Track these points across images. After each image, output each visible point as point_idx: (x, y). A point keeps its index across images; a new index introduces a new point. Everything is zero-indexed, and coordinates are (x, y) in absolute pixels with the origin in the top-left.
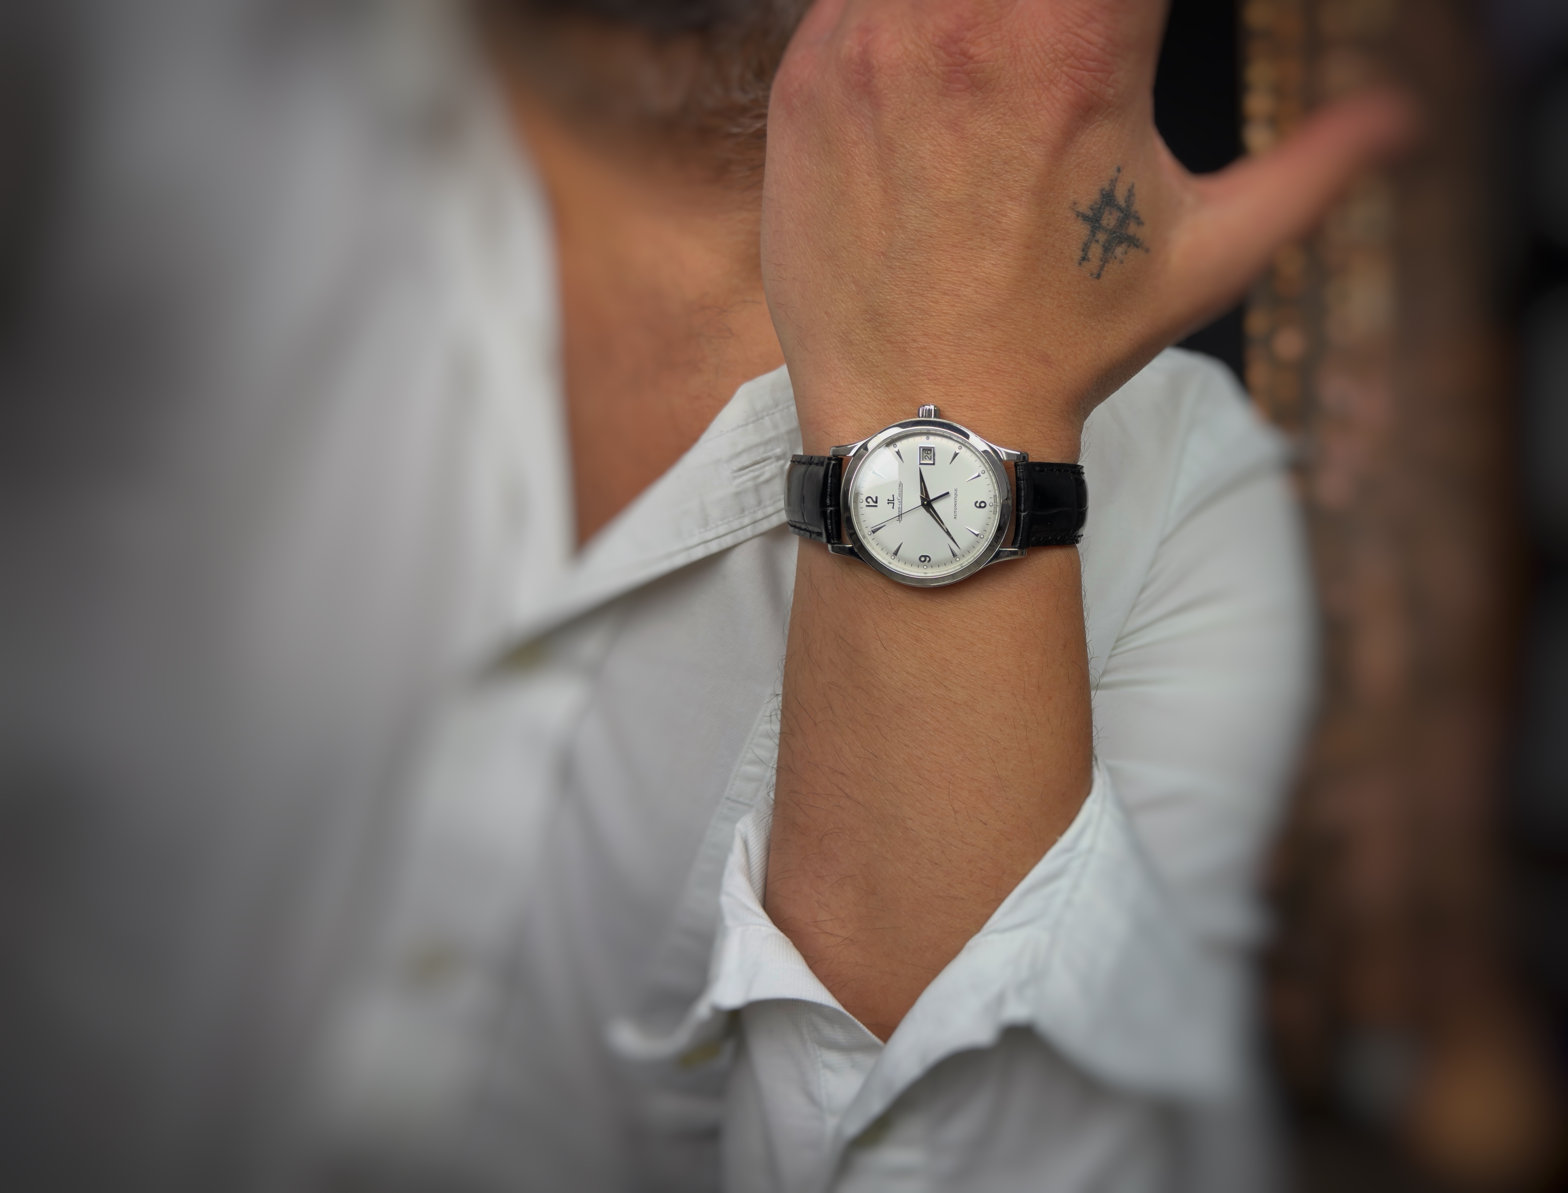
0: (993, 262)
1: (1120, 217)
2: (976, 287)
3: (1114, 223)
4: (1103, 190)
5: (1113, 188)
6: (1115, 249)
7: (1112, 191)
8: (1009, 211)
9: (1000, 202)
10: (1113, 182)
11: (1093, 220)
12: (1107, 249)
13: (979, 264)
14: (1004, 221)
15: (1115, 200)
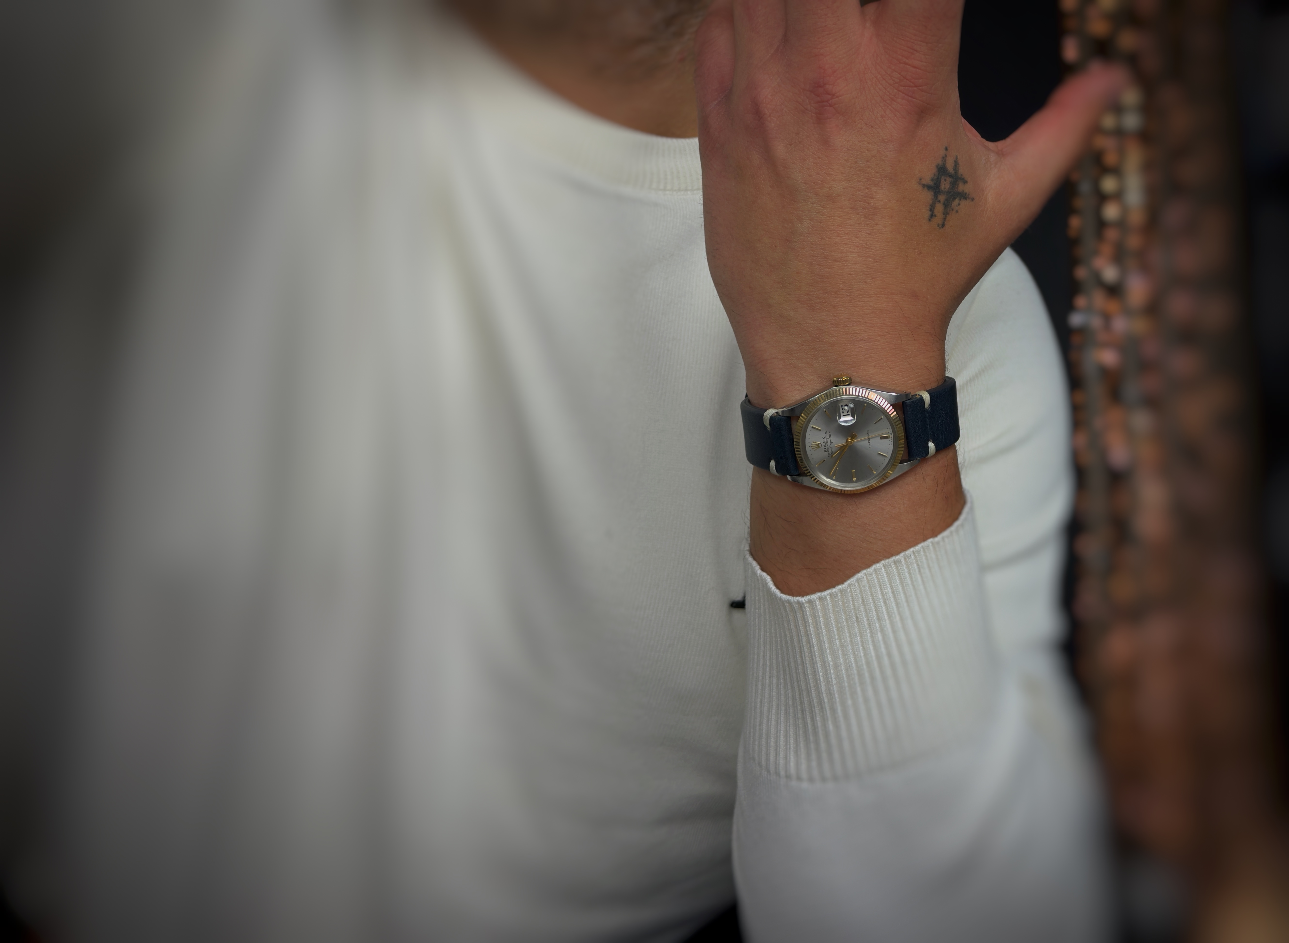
0: (868, 232)
1: (952, 181)
2: (858, 252)
3: (948, 187)
4: (939, 164)
5: (945, 162)
6: (951, 204)
7: (944, 164)
8: (874, 194)
9: (867, 189)
10: (944, 158)
11: (935, 188)
12: (947, 205)
13: (858, 235)
14: (872, 201)
15: (947, 170)
